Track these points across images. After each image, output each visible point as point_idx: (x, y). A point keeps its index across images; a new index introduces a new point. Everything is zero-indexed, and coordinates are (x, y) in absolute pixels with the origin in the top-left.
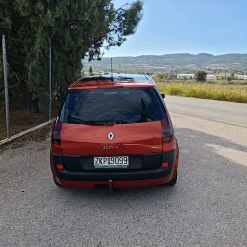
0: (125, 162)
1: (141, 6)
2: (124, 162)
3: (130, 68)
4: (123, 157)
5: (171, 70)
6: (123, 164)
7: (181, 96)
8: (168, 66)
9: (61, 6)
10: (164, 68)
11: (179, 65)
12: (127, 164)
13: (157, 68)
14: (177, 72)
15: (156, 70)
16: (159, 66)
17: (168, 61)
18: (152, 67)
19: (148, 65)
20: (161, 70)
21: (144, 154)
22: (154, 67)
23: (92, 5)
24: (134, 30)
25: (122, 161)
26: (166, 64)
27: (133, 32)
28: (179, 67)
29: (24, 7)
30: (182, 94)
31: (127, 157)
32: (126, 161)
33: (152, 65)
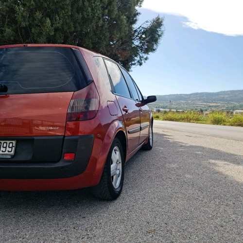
0: (10, 150)
1: (161, 22)
2: (8, 149)
3: (182, 105)
4: (8, 142)
5: (227, 106)
6: (7, 152)
7: (225, 125)
8: (223, 102)
9: (61, 15)
10: (219, 104)
11: (236, 102)
12: (12, 153)
13: (211, 104)
14: (234, 108)
15: (210, 106)
16: (214, 103)
17: (224, 97)
18: (206, 104)
19: (202, 102)
20: (216, 107)
21: (35, 138)
22: (208, 104)
23: (96, 15)
24: (155, 47)
25: (6, 147)
26: (221, 101)
27: (154, 50)
28: (236, 103)
29: (23, 17)
30: (225, 123)
31: (14, 142)
32: (12, 148)
33: (206, 102)
